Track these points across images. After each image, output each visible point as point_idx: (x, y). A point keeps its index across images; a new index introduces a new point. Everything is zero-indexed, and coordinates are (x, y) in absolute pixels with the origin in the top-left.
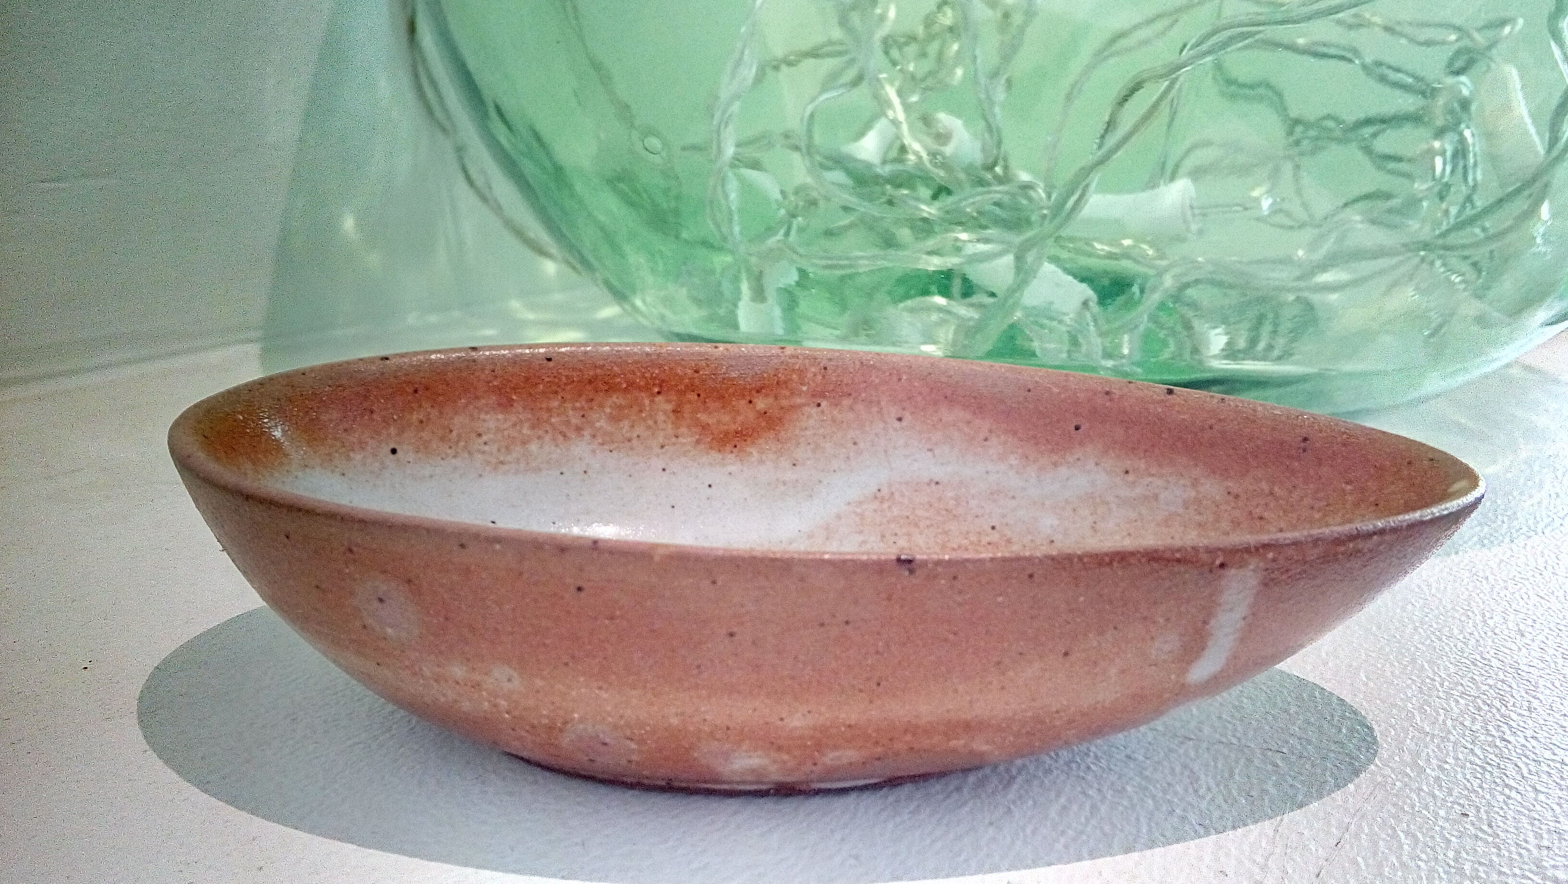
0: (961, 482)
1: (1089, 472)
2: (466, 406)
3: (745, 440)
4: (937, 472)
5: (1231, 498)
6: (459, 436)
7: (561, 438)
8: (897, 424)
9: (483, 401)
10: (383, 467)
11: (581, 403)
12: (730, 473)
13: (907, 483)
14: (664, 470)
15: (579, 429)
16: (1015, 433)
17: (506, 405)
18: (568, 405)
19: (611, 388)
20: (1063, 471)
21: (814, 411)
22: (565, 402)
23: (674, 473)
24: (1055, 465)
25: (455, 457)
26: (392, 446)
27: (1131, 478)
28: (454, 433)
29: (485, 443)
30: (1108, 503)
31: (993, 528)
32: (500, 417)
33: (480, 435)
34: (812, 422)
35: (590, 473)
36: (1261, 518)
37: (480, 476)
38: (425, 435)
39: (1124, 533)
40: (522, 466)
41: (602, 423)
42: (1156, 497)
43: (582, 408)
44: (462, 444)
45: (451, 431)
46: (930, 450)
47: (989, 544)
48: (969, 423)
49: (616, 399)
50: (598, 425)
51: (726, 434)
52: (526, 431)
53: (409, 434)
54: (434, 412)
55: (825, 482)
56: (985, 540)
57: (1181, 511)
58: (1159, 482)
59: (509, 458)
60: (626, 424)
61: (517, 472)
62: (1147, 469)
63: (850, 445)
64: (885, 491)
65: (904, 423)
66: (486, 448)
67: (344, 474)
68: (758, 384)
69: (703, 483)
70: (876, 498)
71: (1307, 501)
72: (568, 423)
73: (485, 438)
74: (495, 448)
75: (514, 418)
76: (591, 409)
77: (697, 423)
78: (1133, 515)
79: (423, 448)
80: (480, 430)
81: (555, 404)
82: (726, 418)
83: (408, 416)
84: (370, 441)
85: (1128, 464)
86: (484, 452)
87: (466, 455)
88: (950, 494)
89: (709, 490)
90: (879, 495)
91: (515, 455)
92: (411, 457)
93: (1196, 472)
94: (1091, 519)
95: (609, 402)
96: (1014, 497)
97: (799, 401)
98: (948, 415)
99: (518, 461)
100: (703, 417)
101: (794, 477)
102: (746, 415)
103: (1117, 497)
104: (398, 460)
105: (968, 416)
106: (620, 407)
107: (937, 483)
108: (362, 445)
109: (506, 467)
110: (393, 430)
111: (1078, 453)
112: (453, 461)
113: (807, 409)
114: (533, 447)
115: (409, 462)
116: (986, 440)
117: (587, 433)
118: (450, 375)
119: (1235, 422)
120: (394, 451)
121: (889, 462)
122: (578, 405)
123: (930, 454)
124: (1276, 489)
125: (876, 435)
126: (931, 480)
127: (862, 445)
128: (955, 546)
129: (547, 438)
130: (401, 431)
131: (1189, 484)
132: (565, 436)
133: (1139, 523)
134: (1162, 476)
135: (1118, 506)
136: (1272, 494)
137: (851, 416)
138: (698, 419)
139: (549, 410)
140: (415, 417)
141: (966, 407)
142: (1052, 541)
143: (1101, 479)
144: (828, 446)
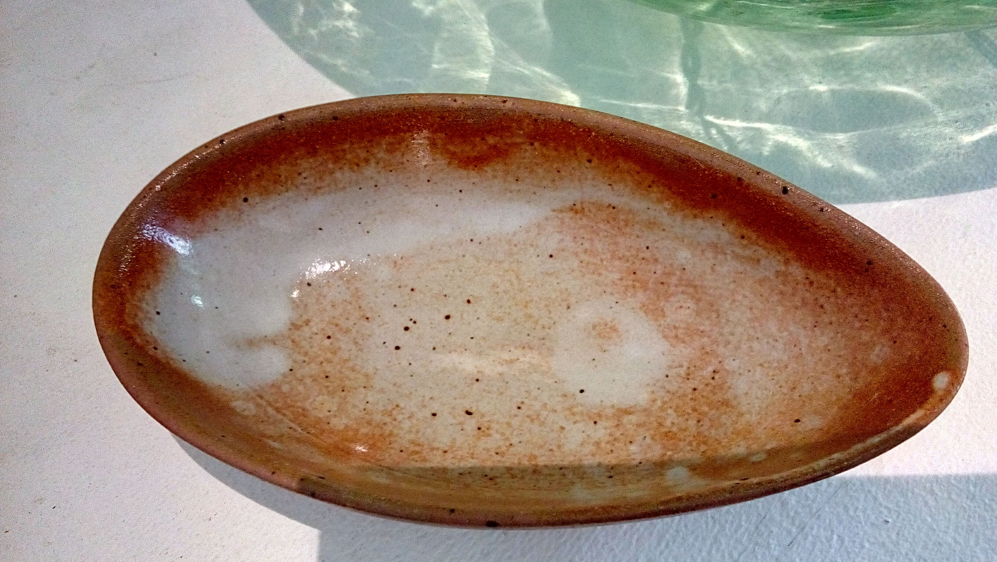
0: (630, 210)
1: (717, 228)
2: (286, 159)
3: (483, 163)
4: (615, 200)
5: (807, 281)
6: (286, 178)
7: (355, 168)
8: (588, 164)
9: (297, 153)
10: (241, 212)
11: (365, 143)
12: (474, 183)
13: (593, 204)
14: (428, 181)
15: (367, 161)
16: (670, 188)
17: (313, 152)
18: (356, 146)
19: (384, 133)
20: (700, 222)
21: (528, 147)
22: (353, 144)
23: (436, 183)
24: (695, 216)
25: (287, 191)
26: (243, 196)
27: (745, 242)
28: (283, 177)
29: (305, 178)
30: (726, 254)
31: (648, 248)
32: (311, 160)
33: (300, 174)
34: (527, 154)
35: (379, 186)
36: (822, 307)
37: (306, 199)
38: (263, 183)
39: (732, 280)
40: (333, 187)
41: (381, 155)
42: (759, 261)
43: (365, 147)
44: (289, 182)
45: (280, 176)
46: (610, 185)
47: (643, 259)
48: (638, 173)
49: (388, 139)
50: (379, 156)
51: (468, 158)
52: (331, 166)
53: (252, 185)
54: (265, 168)
55: (538, 194)
56: (641, 255)
57: (772, 277)
58: (764, 252)
59: (323, 184)
60: (398, 154)
61: (330, 193)
62: (756, 240)
63: (555, 172)
64: (578, 206)
65: (593, 164)
66: (306, 181)
67: (216, 230)
68: (488, 128)
69: (456, 189)
70: (572, 210)
71: (856, 309)
72: (358, 157)
73: (304, 175)
74: (312, 180)
75: (320, 159)
76: (372, 146)
77: (448, 151)
78: (741, 269)
79: (265, 192)
80: (300, 171)
81: (347, 146)
82: (468, 148)
83: (250, 175)
84: (228, 200)
85: (744, 232)
86: (305, 184)
87: (295, 188)
88: (622, 217)
89: (460, 194)
90: (574, 208)
91: (327, 182)
92: (258, 199)
93: (790, 255)
94: (713, 261)
95: (383, 142)
96: (664, 230)
97: (518, 140)
98: (623, 164)
99: (329, 185)
100: (452, 148)
101: (518, 188)
102: (481, 148)
103: (733, 252)
104: (250, 204)
105: (638, 168)
106: (391, 144)
107: (614, 208)
108: (223, 204)
109: (322, 191)
110: (241, 187)
111: (712, 213)
112: (286, 194)
113: (524, 147)
114: (338, 175)
115: (257, 203)
116: (650, 186)
117: (373, 162)
118: (269, 142)
119: (825, 231)
120: (246, 200)
121: (582, 188)
122: (363, 145)
123: (609, 187)
124: (839, 289)
125: (573, 168)
126: (610, 205)
127: (563, 173)
128: (621, 255)
129: (346, 168)
130: (246, 186)
131: (782, 260)
132: (358, 165)
133: (743, 276)
134: (765, 248)
135: (732, 258)
136: (834, 291)
137: (554, 153)
138: (448, 150)
139: (344, 151)
140: (254, 174)
141: (636, 162)
142: (684, 269)
143: (725, 236)
144: (540, 171)
